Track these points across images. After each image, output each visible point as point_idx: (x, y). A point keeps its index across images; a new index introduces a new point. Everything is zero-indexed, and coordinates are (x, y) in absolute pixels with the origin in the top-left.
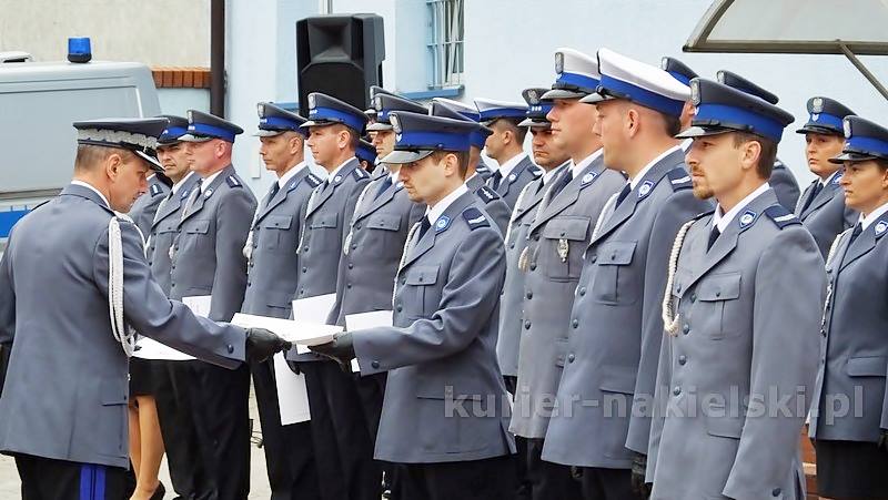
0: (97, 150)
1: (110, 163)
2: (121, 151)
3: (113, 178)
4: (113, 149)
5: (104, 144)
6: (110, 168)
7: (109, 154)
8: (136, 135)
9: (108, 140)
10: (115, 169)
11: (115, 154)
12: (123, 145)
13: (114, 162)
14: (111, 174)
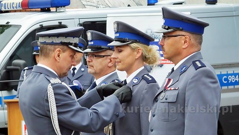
0: (49, 47)
1: (56, 53)
2: (61, 47)
3: (58, 60)
4: (57, 46)
5: (52, 44)
6: (56, 55)
7: (55, 49)
8: (68, 38)
9: (55, 42)
10: (59, 56)
11: (58, 48)
12: (63, 44)
13: (58, 52)
14: (57, 58)
